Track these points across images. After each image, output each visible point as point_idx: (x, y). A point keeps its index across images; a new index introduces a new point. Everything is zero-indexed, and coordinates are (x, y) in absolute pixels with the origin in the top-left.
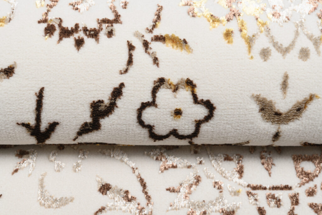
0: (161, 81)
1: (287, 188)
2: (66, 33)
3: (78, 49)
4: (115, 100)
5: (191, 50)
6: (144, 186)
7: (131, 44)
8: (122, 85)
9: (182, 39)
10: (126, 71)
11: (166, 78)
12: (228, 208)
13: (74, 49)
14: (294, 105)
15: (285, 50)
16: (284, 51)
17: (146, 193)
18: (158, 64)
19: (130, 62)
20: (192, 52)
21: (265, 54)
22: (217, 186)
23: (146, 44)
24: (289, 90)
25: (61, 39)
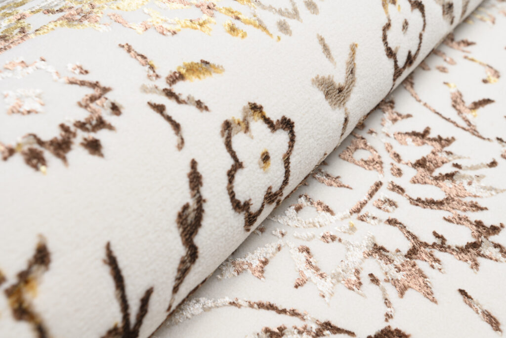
0: (227, 125)
1: (378, 185)
2: (61, 147)
3: (101, 155)
4: (198, 192)
5: (221, 68)
6: (271, 307)
7: (155, 104)
8: (194, 164)
9: (199, 62)
10: (183, 141)
11: (229, 118)
12: (367, 247)
13: (95, 159)
14: (347, 69)
15: (295, 13)
16: (294, 15)
17: (284, 311)
18: (206, 108)
19: (176, 127)
20: (223, 70)
21: (284, 27)
22: (330, 240)
23: (170, 94)
24: (333, 53)
25: (64, 159)
